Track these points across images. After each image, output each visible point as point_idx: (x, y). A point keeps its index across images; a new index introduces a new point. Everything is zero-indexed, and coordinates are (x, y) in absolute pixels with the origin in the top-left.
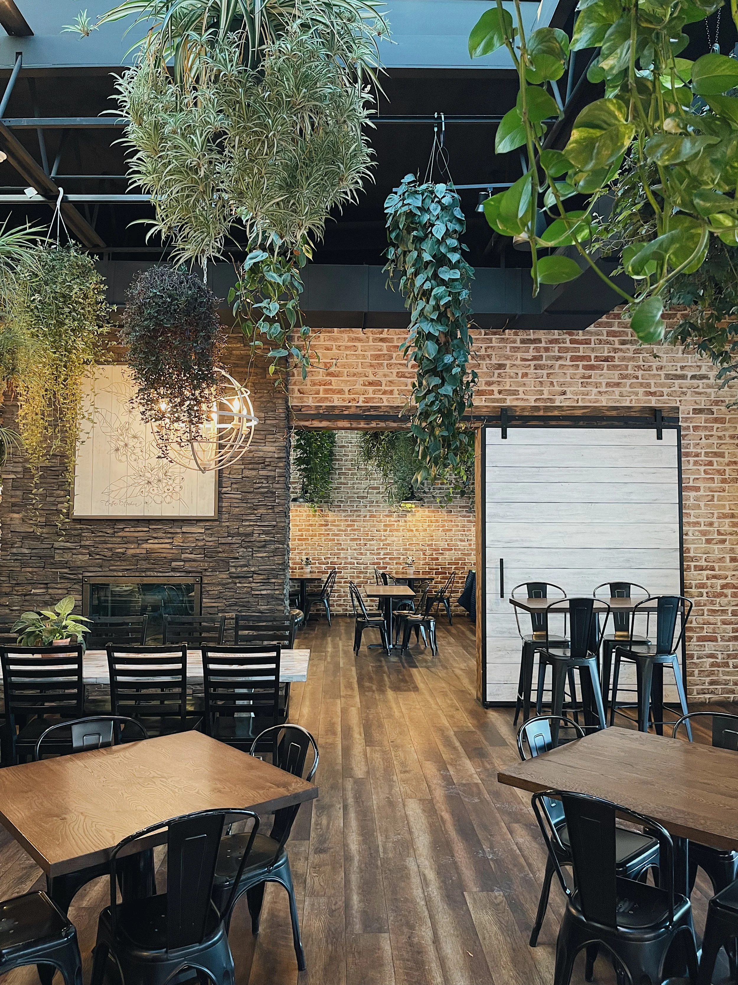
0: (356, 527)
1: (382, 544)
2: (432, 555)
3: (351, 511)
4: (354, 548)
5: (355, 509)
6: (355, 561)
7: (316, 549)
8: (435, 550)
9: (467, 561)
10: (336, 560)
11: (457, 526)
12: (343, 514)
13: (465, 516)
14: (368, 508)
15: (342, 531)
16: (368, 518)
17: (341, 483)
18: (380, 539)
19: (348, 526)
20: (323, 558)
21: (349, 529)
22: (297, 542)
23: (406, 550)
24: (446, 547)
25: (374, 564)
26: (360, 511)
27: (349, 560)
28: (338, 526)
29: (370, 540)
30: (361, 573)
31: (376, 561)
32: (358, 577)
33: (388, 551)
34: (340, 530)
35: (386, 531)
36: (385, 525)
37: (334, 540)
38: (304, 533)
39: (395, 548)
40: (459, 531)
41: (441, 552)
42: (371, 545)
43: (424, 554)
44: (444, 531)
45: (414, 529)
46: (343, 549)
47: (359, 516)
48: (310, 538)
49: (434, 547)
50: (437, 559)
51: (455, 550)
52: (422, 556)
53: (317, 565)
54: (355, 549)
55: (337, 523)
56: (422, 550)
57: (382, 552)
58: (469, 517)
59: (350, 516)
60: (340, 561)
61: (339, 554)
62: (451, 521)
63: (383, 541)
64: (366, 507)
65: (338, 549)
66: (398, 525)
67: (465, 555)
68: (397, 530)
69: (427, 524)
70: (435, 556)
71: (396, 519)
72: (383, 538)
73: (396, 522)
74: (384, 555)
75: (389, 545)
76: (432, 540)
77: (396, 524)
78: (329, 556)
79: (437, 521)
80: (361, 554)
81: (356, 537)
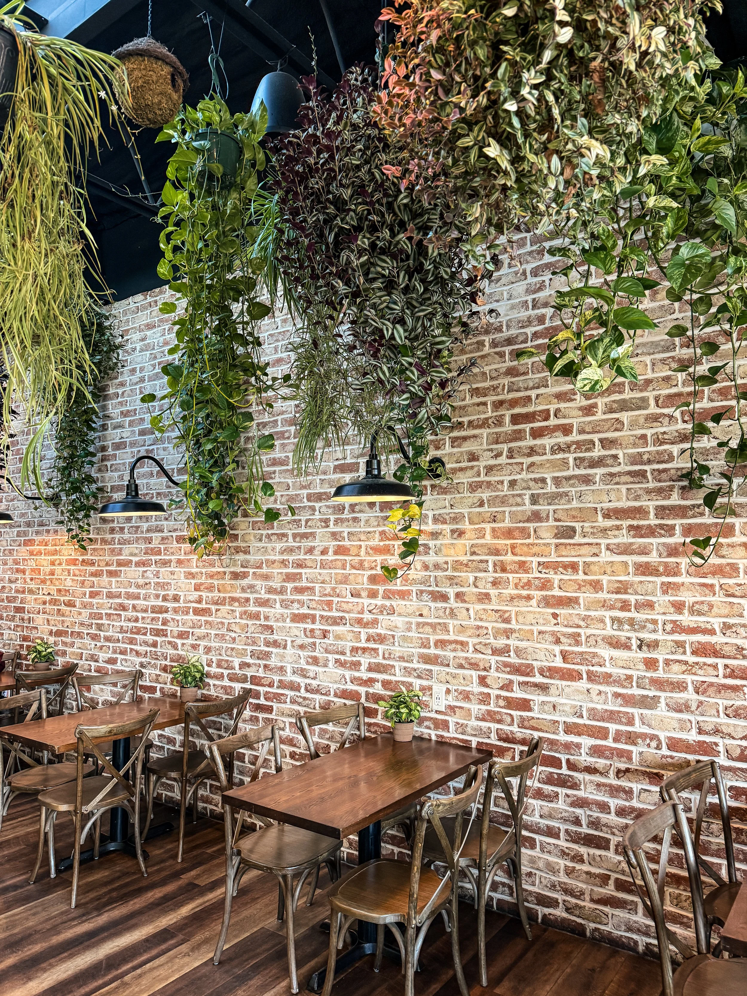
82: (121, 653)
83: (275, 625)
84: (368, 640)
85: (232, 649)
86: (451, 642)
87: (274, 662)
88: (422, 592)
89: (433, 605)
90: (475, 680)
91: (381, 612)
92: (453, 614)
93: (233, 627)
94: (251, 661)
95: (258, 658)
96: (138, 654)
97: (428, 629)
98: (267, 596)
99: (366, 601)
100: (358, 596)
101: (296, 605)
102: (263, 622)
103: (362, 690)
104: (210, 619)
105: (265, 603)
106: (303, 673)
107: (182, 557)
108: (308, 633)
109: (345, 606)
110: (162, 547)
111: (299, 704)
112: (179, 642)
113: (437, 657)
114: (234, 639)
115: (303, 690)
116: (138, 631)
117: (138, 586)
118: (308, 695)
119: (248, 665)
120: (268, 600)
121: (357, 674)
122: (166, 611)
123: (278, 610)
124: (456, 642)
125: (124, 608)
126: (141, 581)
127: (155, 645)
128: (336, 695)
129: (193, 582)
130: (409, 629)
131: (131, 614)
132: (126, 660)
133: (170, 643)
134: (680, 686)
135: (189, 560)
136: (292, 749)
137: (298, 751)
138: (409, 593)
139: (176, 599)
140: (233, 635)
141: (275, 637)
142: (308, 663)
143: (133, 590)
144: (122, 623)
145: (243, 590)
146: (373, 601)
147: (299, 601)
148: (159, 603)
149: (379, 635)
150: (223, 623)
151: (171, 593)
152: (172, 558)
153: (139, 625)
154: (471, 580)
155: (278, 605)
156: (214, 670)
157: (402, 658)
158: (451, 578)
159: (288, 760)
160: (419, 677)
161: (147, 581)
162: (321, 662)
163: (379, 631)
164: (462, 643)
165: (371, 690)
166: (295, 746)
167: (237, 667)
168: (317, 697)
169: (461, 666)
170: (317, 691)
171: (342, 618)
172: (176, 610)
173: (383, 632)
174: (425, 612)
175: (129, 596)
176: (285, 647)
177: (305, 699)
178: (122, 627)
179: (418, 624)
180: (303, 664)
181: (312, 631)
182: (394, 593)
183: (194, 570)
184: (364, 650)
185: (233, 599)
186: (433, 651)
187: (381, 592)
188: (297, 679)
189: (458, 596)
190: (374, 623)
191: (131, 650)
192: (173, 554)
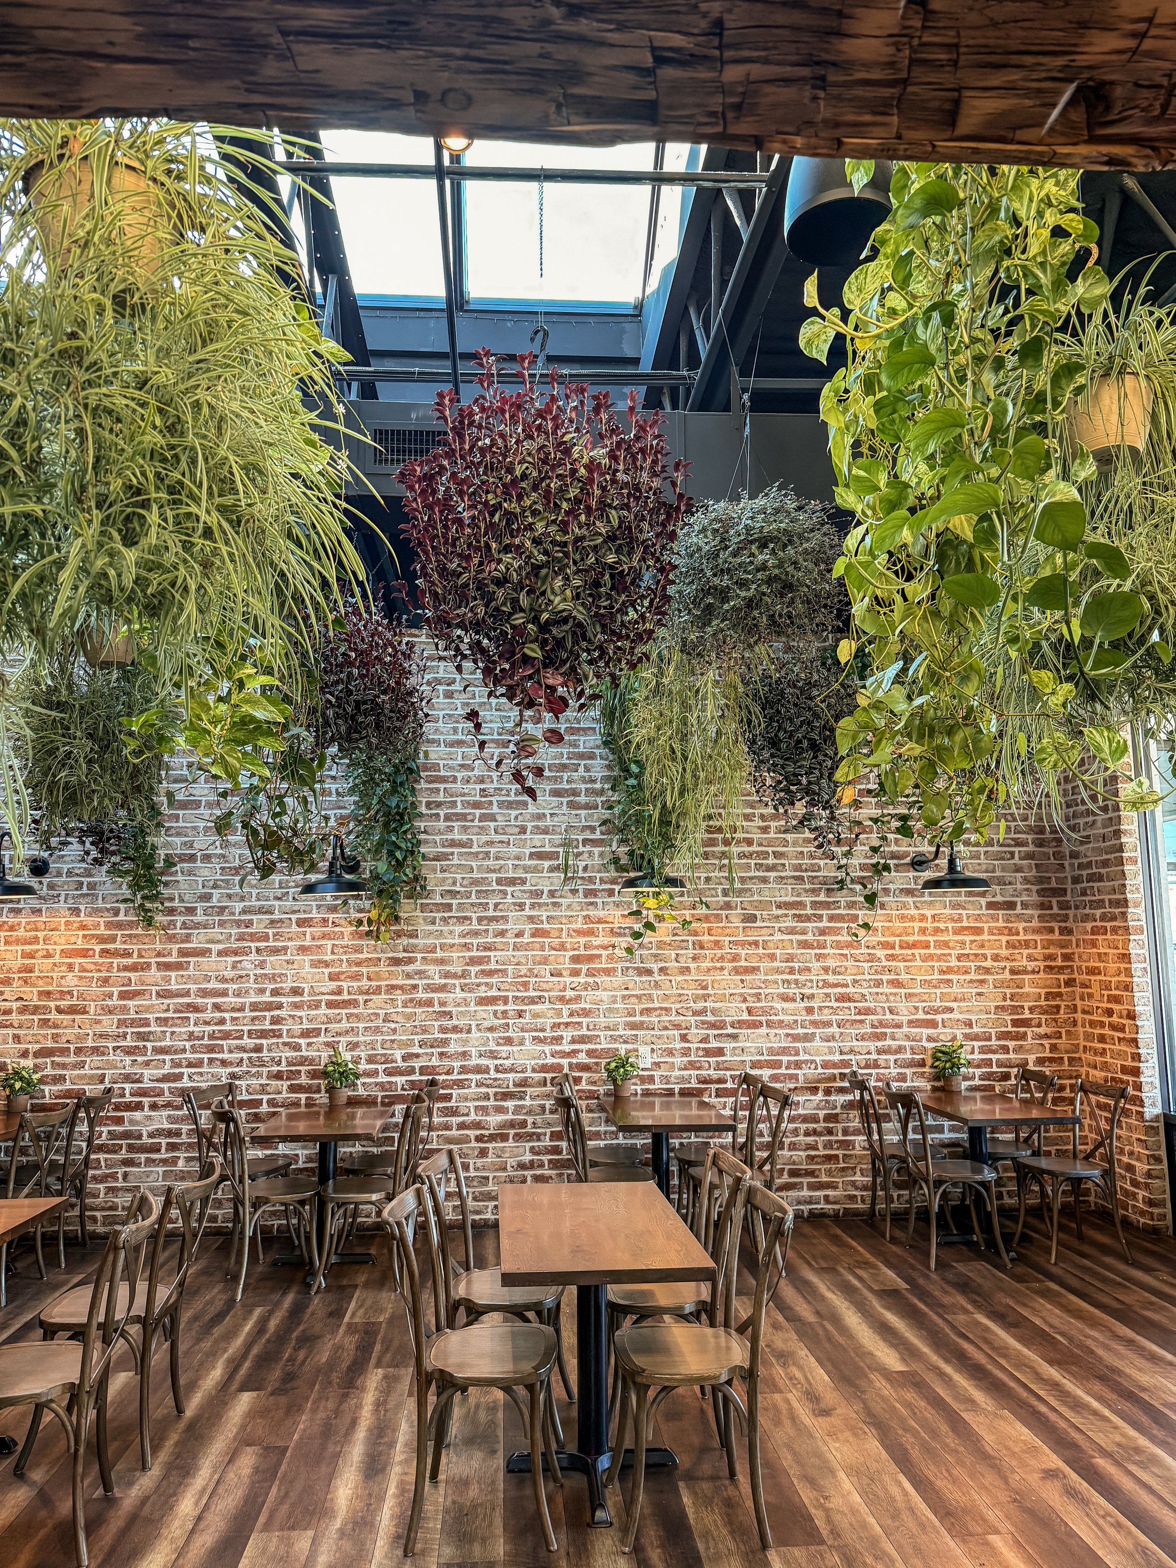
0: (493, 966)
1: (565, 1013)
2: (705, 1040)
3: (480, 920)
4: (487, 1024)
5: (491, 913)
6: (491, 1063)
7: (377, 1030)
8: (713, 1026)
9: (802, 1057)
10: (435, 1062)
11: (772, 957)
12: (458, 929)
13: (792, 931)
14: (528, 912)
15: (455, 976)
16: (526, 939)
17: (453, 844)
18: (562, 999)
19: (473, 961)
20: (398, 1055)
21: (474, 969)
22: (323, 1010)
23: (633, 1026)
24: (745, 1016)
25: (544, 1068)
26: (505, 919)
27: (474, 1061)
28: (442, 962)
29: (533, 1001)
30: (506, 1096)
31: (550, 1061)
32: (500, 1110)
33: (584, 1032)
34: (447, 975)
35: (575, 973)
36: (575, 959)
37: (429, 1003)
38: (345, 985)
39: (602, 1021)
40: (778, 971)
41: (730, 1030)
42: (536, 1015)
43: (684, 1038)
44: (737, 971)
45: (655, 967)
46: (455, 1029)
47: (502, 933)
48: (361, 998)
49: (710, 1018)
50: (720, 1052)
51: (769, 1024)
52: (678, 1045)
53: (383, 1078)
54: (491, 1029)
55: (439, 954)
56: (677, 1026)
57: (567, 1034)
58: (804, 932)
59: (476, 933)
60: (446, 1062)
61: (445, 1042)
62: (756, 943)
63: (569, 1001)
64: (521, 906)
65: (443, 1030)
66: (610, 958)
67: (796, 1038)
68: (608, 972)
69: (691, 952)
70: (714, 1044)
71: (606, 941)
72: (569, 994)
73: (605, 948)
74: (573, 1041)
75: (586, 1013)
76: (705, 997)
77: (604, 953)
78: (416, 1050)
79: (717, 943)
80: (509, 1041)
81: (494, 993)
82: (190, 1065)
83: (454, 1010)
84: (571, 1015)
85: (393, 1041)
86: (655, 1009)
87: (452, 1048)
88: (627, 968)
89: (637, 979)
90: (677, 1038)
91: (586, 989)
92: (657, 985)
93: (394, 1017)
94: (421, 1051)
95: (432, 1047)
96: (224, 1063)
97: (634, 1000)
98: (443, 981)
99: (568, 980)
100: (560, 975)
101: (483, 988)
102: (437, 1008)
103: (565, 1062)
104: (355, 1011)
105: (442, 988)
106: (493, 1055)
107: (307, 944)
108: (499, 1015)
109: (545, 986)
110: (270, 932)
111: (488, 1086)
112: (303, 1042)
113: (642, 1023)
114: (394, 1031)
115: (492, 1072)
116: (226, 1035)
117: (224, 980)
118: (499, 1076)
119: (417, 1056)
120: (445, 985)
121: (558, 1048)
122: (280, 1006)
123: (459, 994)
124: (661, 1009)
125: (196, 1009)
126: (229, 974)
127: (258, 1049)
128: (534, 1070)
129: (326, 971)
130: (614, 1002)
131: (208, 1015)
132: (201, 1074)
133: (285, 1044)
134: (828, 1024)
135: (319, 947)
136: (478, 1132)
137: (486, 1133)
138: (614, 970)
139: (296, 991)
140: (393, 1026)
141: (455, 1022)
142: (498, 1044)
143: (213, 985)
144: (191, 1028)
145: (409, 976)
146: (576, 979)
147: (487, 984)
148: (267, 998)
149: (583, 1009)
150: (377, 1015)
151: (287, 985)
152: (289, 944)
153: (227, 1027)
154: (673, 956)
155: (458, 990)
156: (363, 1066)
157: (607, 1028)
158: (656, 956)
159: (474, 1144)
160: (625, 1042)
161: (243, 973)
162: (516, 1041)
163: (583, 1006)
164: (666, 1009)
165: (574, 1061)
166: (483, 1128)
167: (399, 1060)
168: (511, 1076)
169: (666, 1028)
170: (512, 1070)
171: (540, 997)
172: (296, 1006)
173: (588, 1006)
174: (630, 986)
175: (204, 993)
176: (469, 1031)
177: (495, 1079)
178: (191, 1033)
179: (624, 997)
180: (492, 1046)
181: (504, 1012)
182: (598, 970)
183: (327, 958)
184: (567, 1024)
185: (393, 987)
186: (638, 1018)
187: (584, 971)
188: (484, 1062)
189: (662, 970)
190: (578, 998)
191: (211, 1060)
192: (290, 939)
